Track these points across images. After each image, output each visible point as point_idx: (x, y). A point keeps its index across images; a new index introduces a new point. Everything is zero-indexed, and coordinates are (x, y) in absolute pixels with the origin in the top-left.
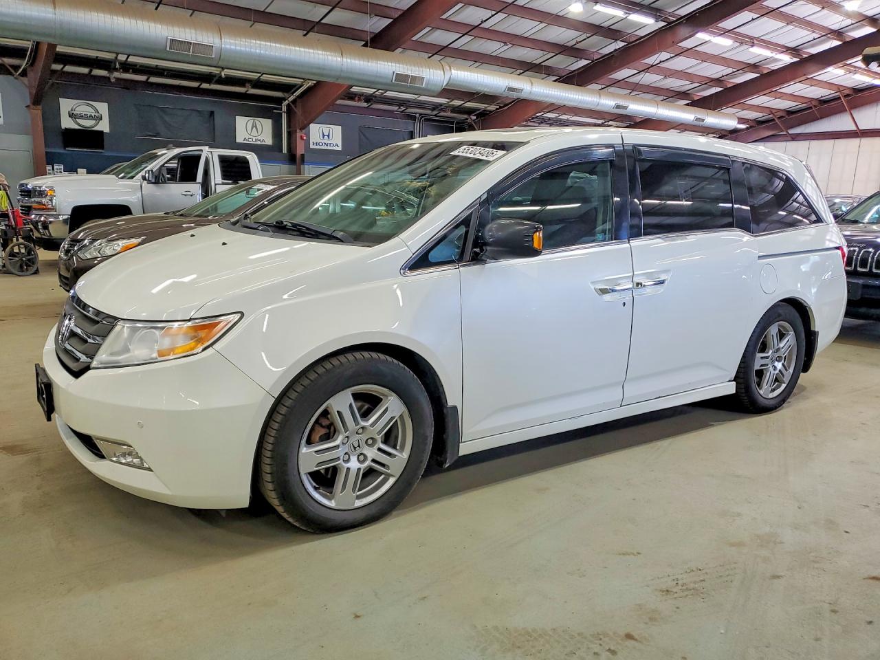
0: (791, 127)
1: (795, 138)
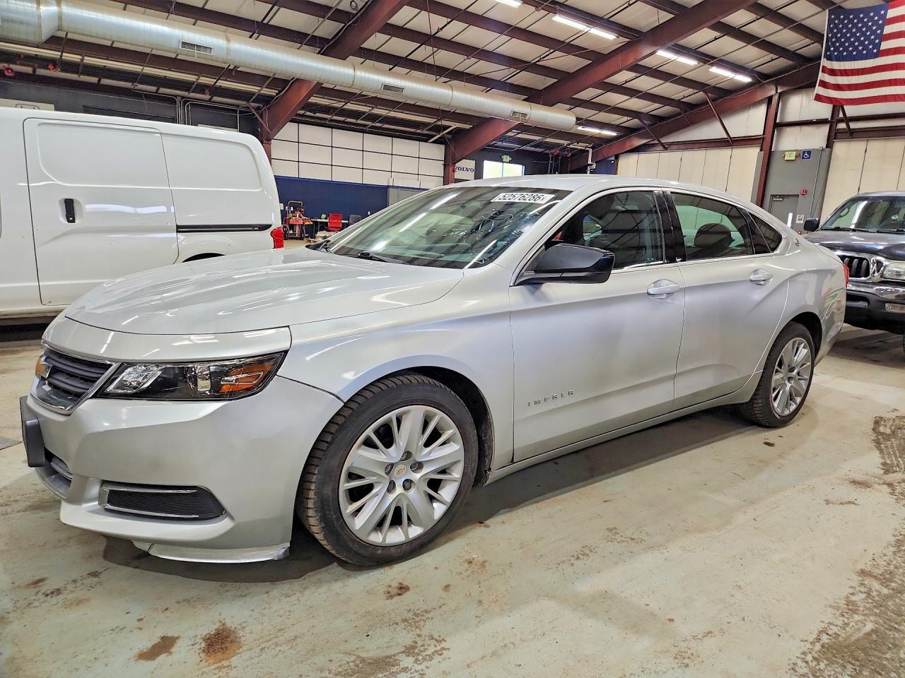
0: (664, 135)
1: (666, 147)
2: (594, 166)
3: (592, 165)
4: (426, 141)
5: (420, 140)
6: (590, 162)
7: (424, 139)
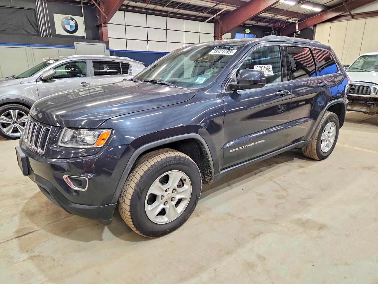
2: (299, 33)
3: (297, 32)
4: (203, 21)
5: (200, 21)
6: (297, 30)
7: (203, 19)
